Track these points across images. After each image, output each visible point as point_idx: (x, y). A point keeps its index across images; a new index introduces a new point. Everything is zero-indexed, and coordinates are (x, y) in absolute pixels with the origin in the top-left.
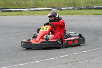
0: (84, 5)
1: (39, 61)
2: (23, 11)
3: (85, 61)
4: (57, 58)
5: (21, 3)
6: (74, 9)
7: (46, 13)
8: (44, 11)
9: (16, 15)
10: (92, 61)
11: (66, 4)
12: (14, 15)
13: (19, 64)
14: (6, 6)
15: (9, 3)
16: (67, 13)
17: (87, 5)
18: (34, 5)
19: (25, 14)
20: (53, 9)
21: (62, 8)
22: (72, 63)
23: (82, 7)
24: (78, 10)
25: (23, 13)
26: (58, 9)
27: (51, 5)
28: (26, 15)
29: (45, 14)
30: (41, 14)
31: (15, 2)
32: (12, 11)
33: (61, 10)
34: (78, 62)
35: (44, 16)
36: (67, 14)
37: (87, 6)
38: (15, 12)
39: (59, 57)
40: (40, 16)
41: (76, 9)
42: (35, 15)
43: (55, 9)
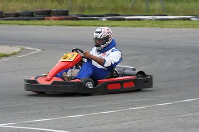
1: (168, 102)
2: (144, 19)
5: (141, 7)
7: (181, 25)
8: (177, 21)
9: (131, 26)
12: (128, 26)
13: (135, 107)
14: (115, 10)
15: (120, 7)
18: (161, 11)
19: (146, 25)
20: (193, 17)
25: (143, 24)
27: (190, 11)
28: (149, 27)
29: (179, 26)
31: (130, 5)
32: (124, 19)
35: (178, 29)
38: (130, 22)
40: (171, 29)
42: (163, 27)
43: (196, 18)
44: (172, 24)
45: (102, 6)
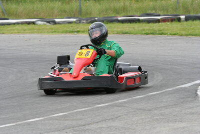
0: (100, 13)
3: (100, 125)
4: (46, 117)
6: (80, 23)
7: (24, 30)
8: (20, 25)
10: (113, 125)
11: (65, 11)
16: (65, 29)
17: (104, 15)
18: (1, 14)
20: (38, 21)
21: (57, 20)
22: (75, 129)
23: (96, 19)
24: (88, 23)
26: (49, 22)
27: (35, 13)
29: (22, 31)
30: (16, 31)
33: (55, 23)
34: (87, 127)
35: (22, 35)
36: (66, 32)
37: (106, 16)
39: (51, 116)
40: (12, 35)
41: (83, 23)
42: (3, 33)
43: (42, 21)
44: (14, 30)
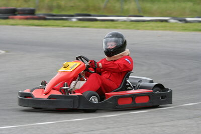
2: (117, 20)
5: (114, 7)
8: (154, 22)
9: (104, 28)
12: (100, 28)
14: (86, 10)
15: (92, 6)
16: (195, 27)
20: (171, 19)
25: (117, 25)
27: (168, 12)
29: (156, 28)
30: (150, 28)
35: (155, 32)
36: (196, 30)
38: (103, 22)
40: (147, 31)
42: (139, 29)
45: (72, 5)
